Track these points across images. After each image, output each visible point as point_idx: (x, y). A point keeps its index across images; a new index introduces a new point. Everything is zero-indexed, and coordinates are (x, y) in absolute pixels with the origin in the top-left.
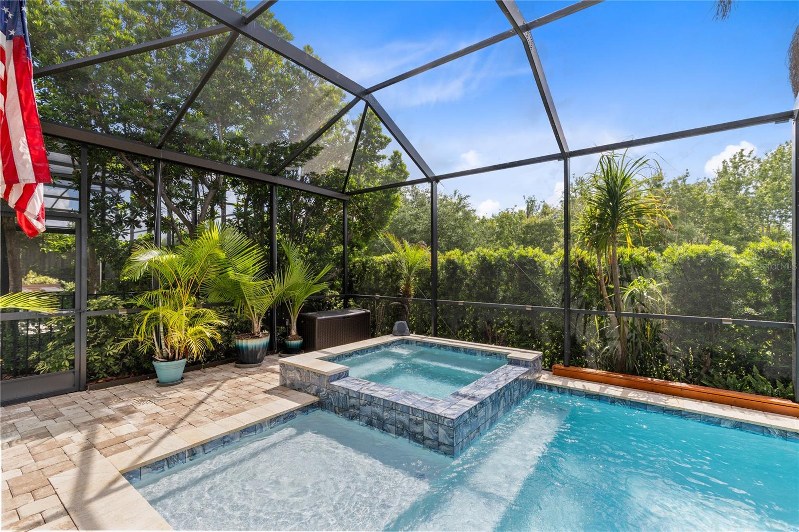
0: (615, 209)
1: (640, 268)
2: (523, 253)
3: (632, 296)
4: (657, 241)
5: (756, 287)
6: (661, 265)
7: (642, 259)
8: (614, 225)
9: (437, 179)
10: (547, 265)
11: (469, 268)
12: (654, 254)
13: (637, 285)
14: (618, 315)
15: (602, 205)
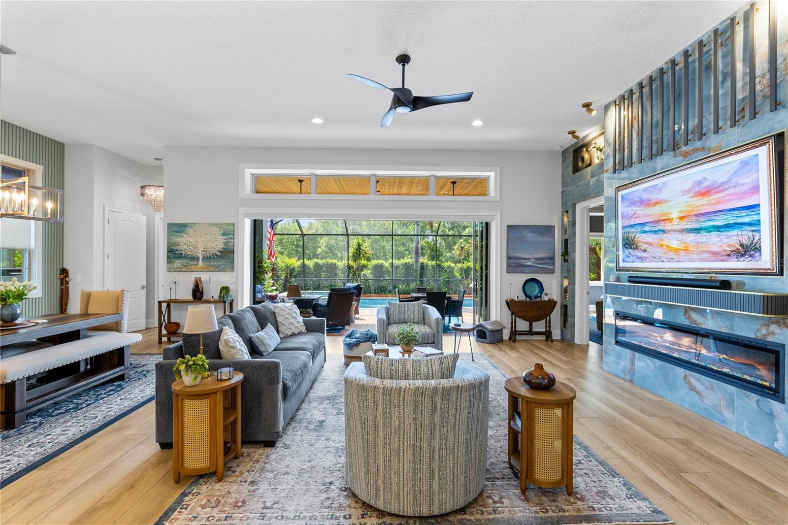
0: (360, 251)
1: (365, 267)
2: (332, 261)
3: (364, 274)
4: (369, 260)
5: (389, 272)
6: (370, 267)
7: (365, 264)
8: (359, 255)
9: (305, 235)
10: (340, 266)
11: (311, 267)
12: (368, 263)
13: (365, 272)
14: (361, 279)
15: (357, 250)
